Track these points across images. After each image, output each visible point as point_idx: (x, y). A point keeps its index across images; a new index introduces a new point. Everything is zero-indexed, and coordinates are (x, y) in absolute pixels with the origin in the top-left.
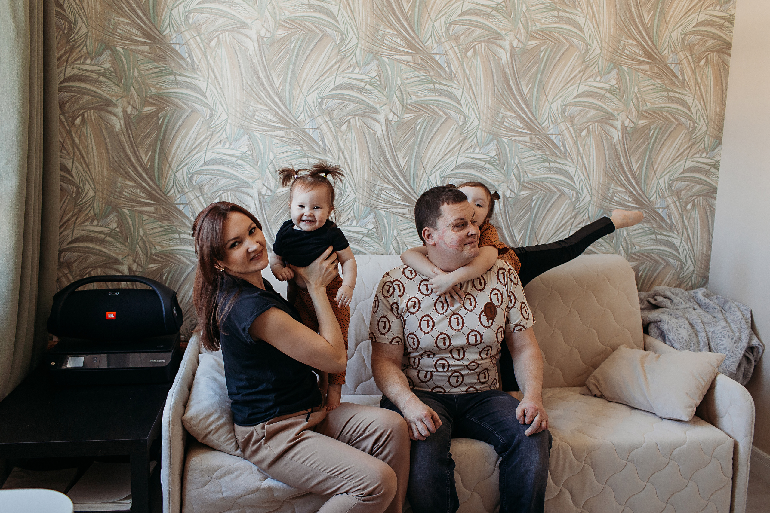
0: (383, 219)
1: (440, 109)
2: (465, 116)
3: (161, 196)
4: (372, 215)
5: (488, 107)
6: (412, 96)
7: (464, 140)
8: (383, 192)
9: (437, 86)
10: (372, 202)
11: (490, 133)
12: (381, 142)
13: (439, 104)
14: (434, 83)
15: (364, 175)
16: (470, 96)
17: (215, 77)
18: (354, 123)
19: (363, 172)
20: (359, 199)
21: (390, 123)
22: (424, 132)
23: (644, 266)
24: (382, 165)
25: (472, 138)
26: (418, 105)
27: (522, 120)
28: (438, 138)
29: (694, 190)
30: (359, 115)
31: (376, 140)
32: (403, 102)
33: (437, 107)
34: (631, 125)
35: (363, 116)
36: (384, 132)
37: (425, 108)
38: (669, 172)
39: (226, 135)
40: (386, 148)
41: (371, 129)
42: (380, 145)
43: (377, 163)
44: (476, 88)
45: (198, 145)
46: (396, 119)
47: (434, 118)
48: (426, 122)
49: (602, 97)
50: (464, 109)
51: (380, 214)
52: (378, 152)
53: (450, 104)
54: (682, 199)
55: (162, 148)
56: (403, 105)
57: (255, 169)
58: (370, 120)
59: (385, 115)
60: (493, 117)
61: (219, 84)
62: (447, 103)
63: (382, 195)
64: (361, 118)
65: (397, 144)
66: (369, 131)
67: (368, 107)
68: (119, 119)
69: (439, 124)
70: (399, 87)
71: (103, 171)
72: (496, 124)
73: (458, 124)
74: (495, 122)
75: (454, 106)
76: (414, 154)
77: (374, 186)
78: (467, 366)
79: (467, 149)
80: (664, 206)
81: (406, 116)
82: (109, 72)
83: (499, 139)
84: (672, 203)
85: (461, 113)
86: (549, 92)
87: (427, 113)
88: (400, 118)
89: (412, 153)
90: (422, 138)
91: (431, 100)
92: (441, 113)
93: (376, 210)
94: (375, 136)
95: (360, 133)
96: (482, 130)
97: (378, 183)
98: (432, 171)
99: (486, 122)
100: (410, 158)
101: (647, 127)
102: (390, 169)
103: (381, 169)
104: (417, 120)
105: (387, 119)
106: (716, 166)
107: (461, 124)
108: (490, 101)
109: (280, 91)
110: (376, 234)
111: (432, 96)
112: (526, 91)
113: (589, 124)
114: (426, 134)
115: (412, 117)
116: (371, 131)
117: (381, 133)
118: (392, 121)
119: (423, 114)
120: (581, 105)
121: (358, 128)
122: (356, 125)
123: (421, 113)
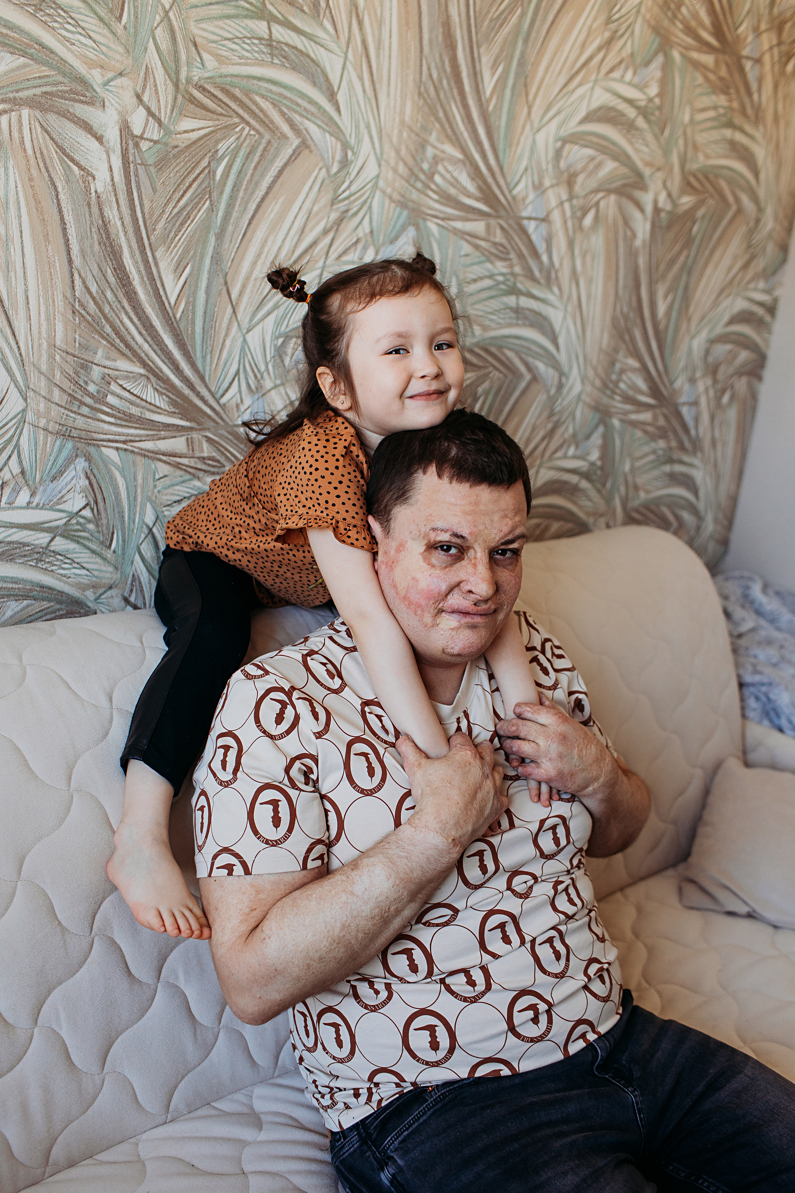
0: (112, 478)
1: (283, 114)
2: (345, 146)
4: (81, 464)
5: (402, 122)
6: (205, 56)
7: (339, 221)
8: (114, 387)
9: (277, 31)
10: (80, 422)
11: (403, 204)
12: (107, 212)
13: (281, 95)
15: (51, 329)
16: (361, 79)
18: (16, 134)
19: (48, 319)
20: (38, 415)
21: (137, 145)
22: (236, 188)
24: (109, 294)
25: (360, 215)
26: (223, 90)
27: (476, 174)
28: (273, 209)
29: (736, 362)
30: (32, 103)
31: (89, 205)
32: (177, 73)
33: (275, 105)
34: (668, 207)
35: (44, 109)
36: (117, 179)
37: (242, 104)
38: (710, 321)
41: (73, 160)
42: (105, 226)
43: (94, 289)
44: (378, 56)
46: (154, 132)
47: (264, 142)
48: (242, 153)
49: (629, 127)
50: (345, 122)
51: (106, 462)
52: (97, 247)
53: (311, 101)
54: (719, 382)
56: (176, 86)
58: (69, 126)
59: (120, 113)
60: (413, 157)
62: (303, 95)
63: (110, 399)
64: (38, 114)
65: (157, 221)
66: (68, 170)
67: (64, 75)
69: (279, 163)
70: (167, 13)
72: (417, 178)
73: (328, 171)
74: (416, 170)
75: (319, 107)
76: (207, 261)
77: (85, 366)
79: (345, 252)
80: (692, 400)
81: (187, 124)
83: (421, 222)
84: (704, 391)
85: (337, 132)
86: (535, 97)
87: (248, 123)
88: (168, 133)
89: (202, 256)
90: (230, 206)
91: (260, 79)
92: (285, 128)
93: (92, 449)
94: (88, 189)
95: (34, 172)
96: (384, 192)
97: (99, 357)
98: (254, 315)
99: (395, 171)
100: (195, 275)
102: (134, 308)
103: (107, 309)
104: (217, 142)
105: (125, 128)
106: (772, 309)
107: (334, 169)
108: (409, 105)
110: (91, 526)
111: (261, 63)
112: (489, 84)
113: (601, 195)
114: (241, 194)
115: (202, 132)
116: (75, 168)
117: (108, 179)
118: (141, 137)
119: (236, 125)
120: (591, 142)
121: (30, 152)
122: (22, 142)
123: (230, 122)
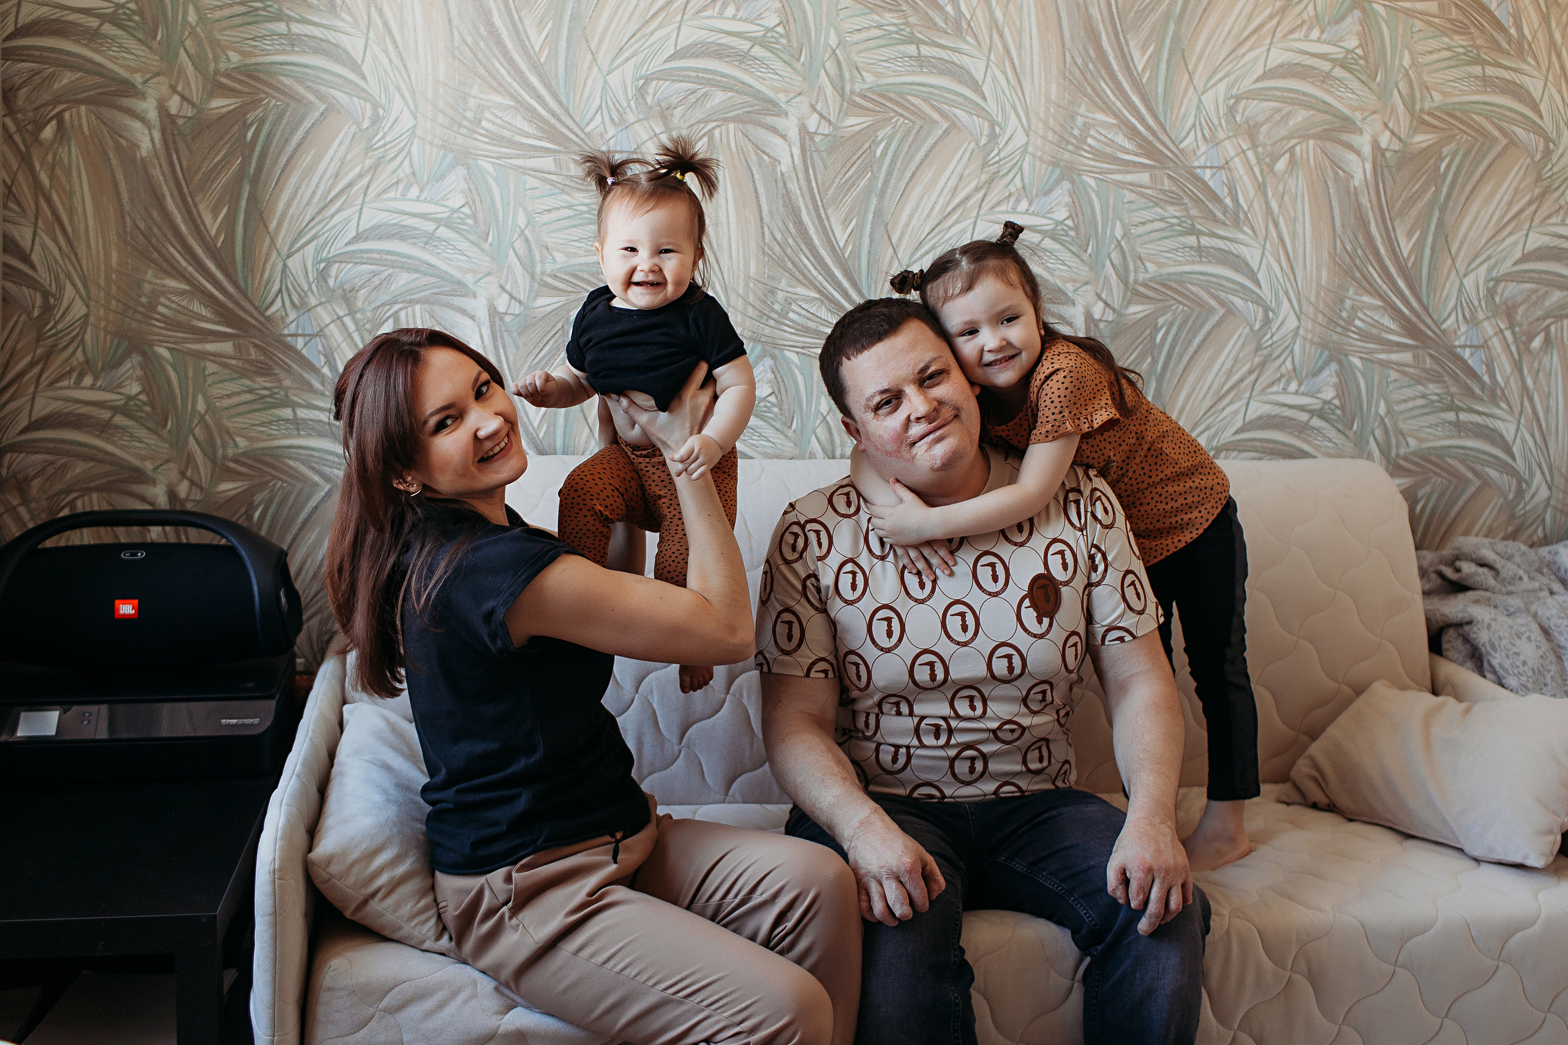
0: (793, 374)
1: (933, 106)
2: (993, 123)
3: (251, 315)
4: (768, 362)
5: (1049, 100)
6: (865, 74)
7: (990, 181)
8: (794, 307)
9: (925, 50)
10: (768, 331)
11: (1055, 163)
12: (790, 185)
13: (930, 93)
14: (919, 42)
15: (747, 265)
16: (1005, 73)
17: (386, 25)
18: (724, 140)
19: (744, 258)
21: (812, 139)
22: (893, 162)
23: (1427, 489)
24: (791, 241)
25: (1011, 175)
26: (880, 95)
27: (1133, 133)
28: (927, 175)
29: (1547, 304)
30: (736, 119)
31: (776, 181)
32: (843, 88)
33: (924, 100)
34: (1396, 146)
35: (744, 122)
36: (797, 162)
37: (897, 103)
38: (1489, 258)
39: (412, 166)
40: (800, 200)
41: (764, 152)
42: (787, 193)
43: (779, 237)
44: (1020, 55)
45: (343, 191)
46: (825, 129)
47: (917, 127)
48: (898, 136)
49: (1325, 78)
50: (991, 106)
51: (787, 361)
52: (781, 209)
53: (957, 94)
54: (1520, 325)
55: (253, 199)
56: (842, 96)
57: (482, 250)
58: (762, 131)
59: (799, 119)
60: (1062, 126)
61: (395, 42)
62: (949, 91)
63: (791, 315)
64: (740, 126)
65: (828, 189)
66: (760, 158)
67: (759, 99)
68: (150, 128)
69: (930, 141)
70: (834, 51)
71: (107, 255)
72: (1068, 142)
73: (977, 143)
74: (1066, 136)
75: (966, 98)
76: (870, 215)
77: (773, 291)
78: (994, 731)
79: (999, 203)
80: (1475, 343)
81: (851, 121)
82: (125, 14)
83: (1075, 177)
84: (1496, 334)
85: (983, 113)
86: (1196, 66)
87: (902, 116)
88: (836, 128)
89: (866, 212)
90: (889, 174)
91: (910, 84)
92: (935, 116)
93: (776, 352)
94: (774, 170)
95: (737, 162)
96: (1034, 156)
97: (783, 285)
98: (912, 255)
99: (1044, 138)
100: (860, 226)
101: (1432, 153)
102: (810, 251)
103: (789, 251)
104: (876, 131)
105: (803, 129)
107: (983, 141)
108: (1054, 87)
109: (542, 60)
110: (775, 410)
111: (913, 73)
112: (1140, 62)
113: (1294, 142)
114: (898, 166)
115: (864, 125)
116: (766, 158)
117: (790, 162)
118: (815, 133)
119: (892, 118)
120: (1274, 96)
121: (734, 150)
122: (729, 144)
123: (887, 116)
